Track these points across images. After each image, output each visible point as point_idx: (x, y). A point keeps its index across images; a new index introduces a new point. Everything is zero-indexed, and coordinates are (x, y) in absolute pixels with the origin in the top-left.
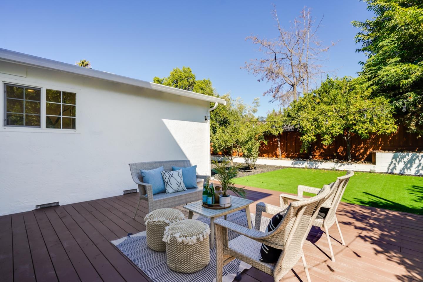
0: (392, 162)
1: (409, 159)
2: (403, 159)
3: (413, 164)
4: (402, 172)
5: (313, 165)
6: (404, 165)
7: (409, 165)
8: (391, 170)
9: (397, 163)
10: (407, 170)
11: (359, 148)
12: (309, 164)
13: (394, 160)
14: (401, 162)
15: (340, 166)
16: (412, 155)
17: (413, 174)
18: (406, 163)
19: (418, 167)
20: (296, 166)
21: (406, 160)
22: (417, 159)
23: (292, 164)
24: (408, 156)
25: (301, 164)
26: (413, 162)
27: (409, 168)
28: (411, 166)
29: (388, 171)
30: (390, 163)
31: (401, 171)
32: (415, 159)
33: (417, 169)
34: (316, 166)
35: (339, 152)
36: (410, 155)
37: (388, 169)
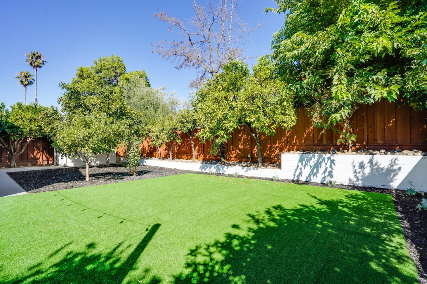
0: (298, 166)
1: (315, 163)
2: (309, 163)
3: (319, 168)
4: (308, 180)
5: (219, 170)
6: (310, 171)
7: (315, 171)
8: (297, 176)
9: (303, 168)
10: (313, 177)
11: (274, 147)
12: (215, 168)
13: (300, 164)
14: (307, 166)
15: (246, 171)
16: (318, 157)
17: (319, 182)
18: (312, 168)
19: (325, 172)
20: (203, 171)
21: (312, 163)
22: (323, 162)
23: (200, 168)
24: (314, 158)
25: (208, 168)
26: (320, 166)
27: (315, 174)
28: (317, 172)
29: (294, 178)
30: (296, 168)
31: (307, 178)
32: (321, 162)
33: (323, 176)
34: (223, 170)
35: (255, 153)
36: (316, 156)
37: (294, 175)
